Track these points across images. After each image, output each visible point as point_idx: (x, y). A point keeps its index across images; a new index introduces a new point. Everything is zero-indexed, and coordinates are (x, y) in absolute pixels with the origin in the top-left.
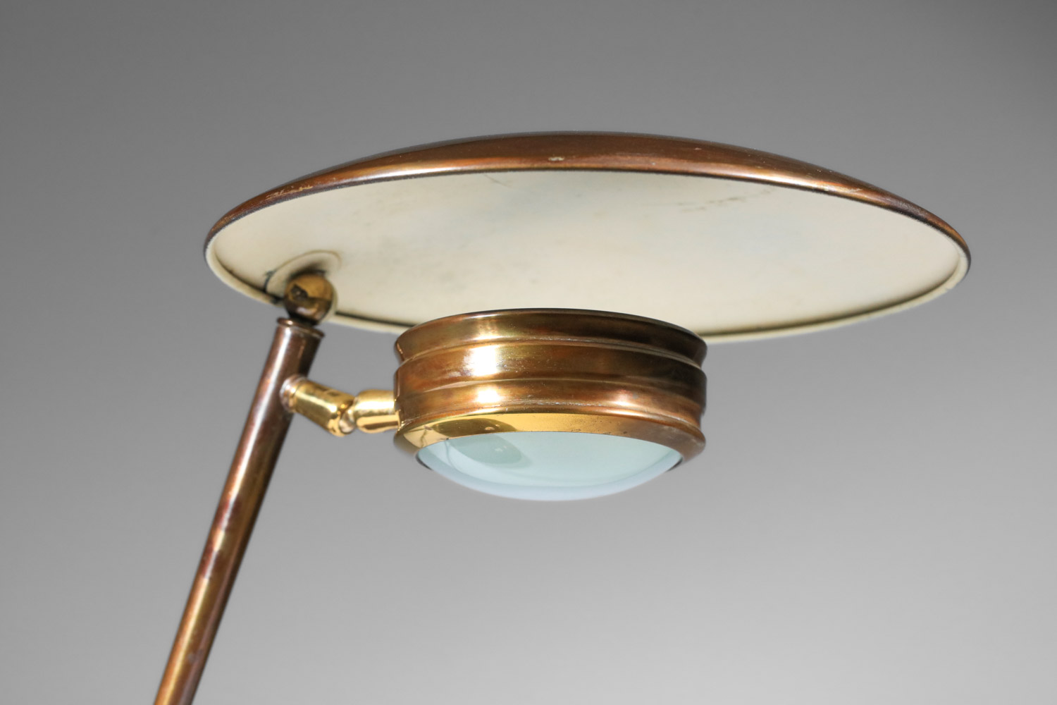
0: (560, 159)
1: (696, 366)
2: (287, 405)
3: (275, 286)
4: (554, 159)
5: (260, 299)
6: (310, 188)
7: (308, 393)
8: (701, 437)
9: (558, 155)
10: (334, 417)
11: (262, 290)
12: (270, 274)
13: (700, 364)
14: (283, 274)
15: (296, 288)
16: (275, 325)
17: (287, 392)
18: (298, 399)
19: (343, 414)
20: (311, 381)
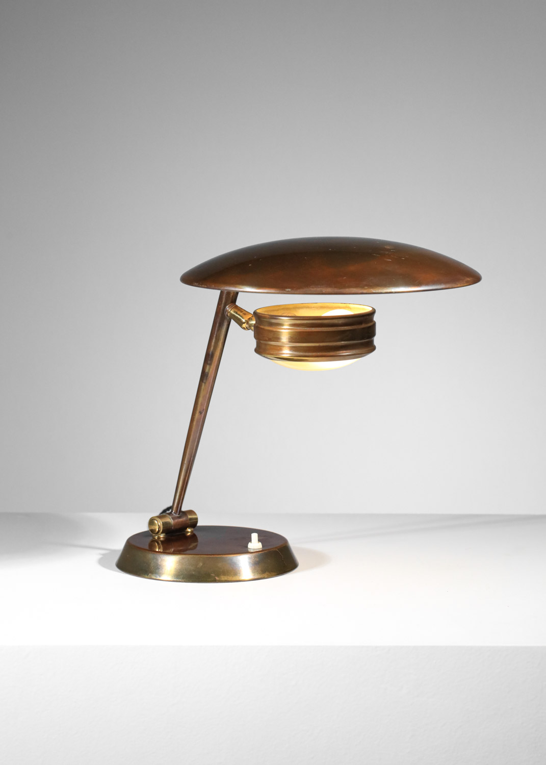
0: (290, 290)
2: (227, 315)
4: (287, 290)
7: (234, 312)
9: (289, 288)
10: (244, 323)
17: (227, 311)
18: (231, 314)
19: (247, 322)
20: (237, 307)
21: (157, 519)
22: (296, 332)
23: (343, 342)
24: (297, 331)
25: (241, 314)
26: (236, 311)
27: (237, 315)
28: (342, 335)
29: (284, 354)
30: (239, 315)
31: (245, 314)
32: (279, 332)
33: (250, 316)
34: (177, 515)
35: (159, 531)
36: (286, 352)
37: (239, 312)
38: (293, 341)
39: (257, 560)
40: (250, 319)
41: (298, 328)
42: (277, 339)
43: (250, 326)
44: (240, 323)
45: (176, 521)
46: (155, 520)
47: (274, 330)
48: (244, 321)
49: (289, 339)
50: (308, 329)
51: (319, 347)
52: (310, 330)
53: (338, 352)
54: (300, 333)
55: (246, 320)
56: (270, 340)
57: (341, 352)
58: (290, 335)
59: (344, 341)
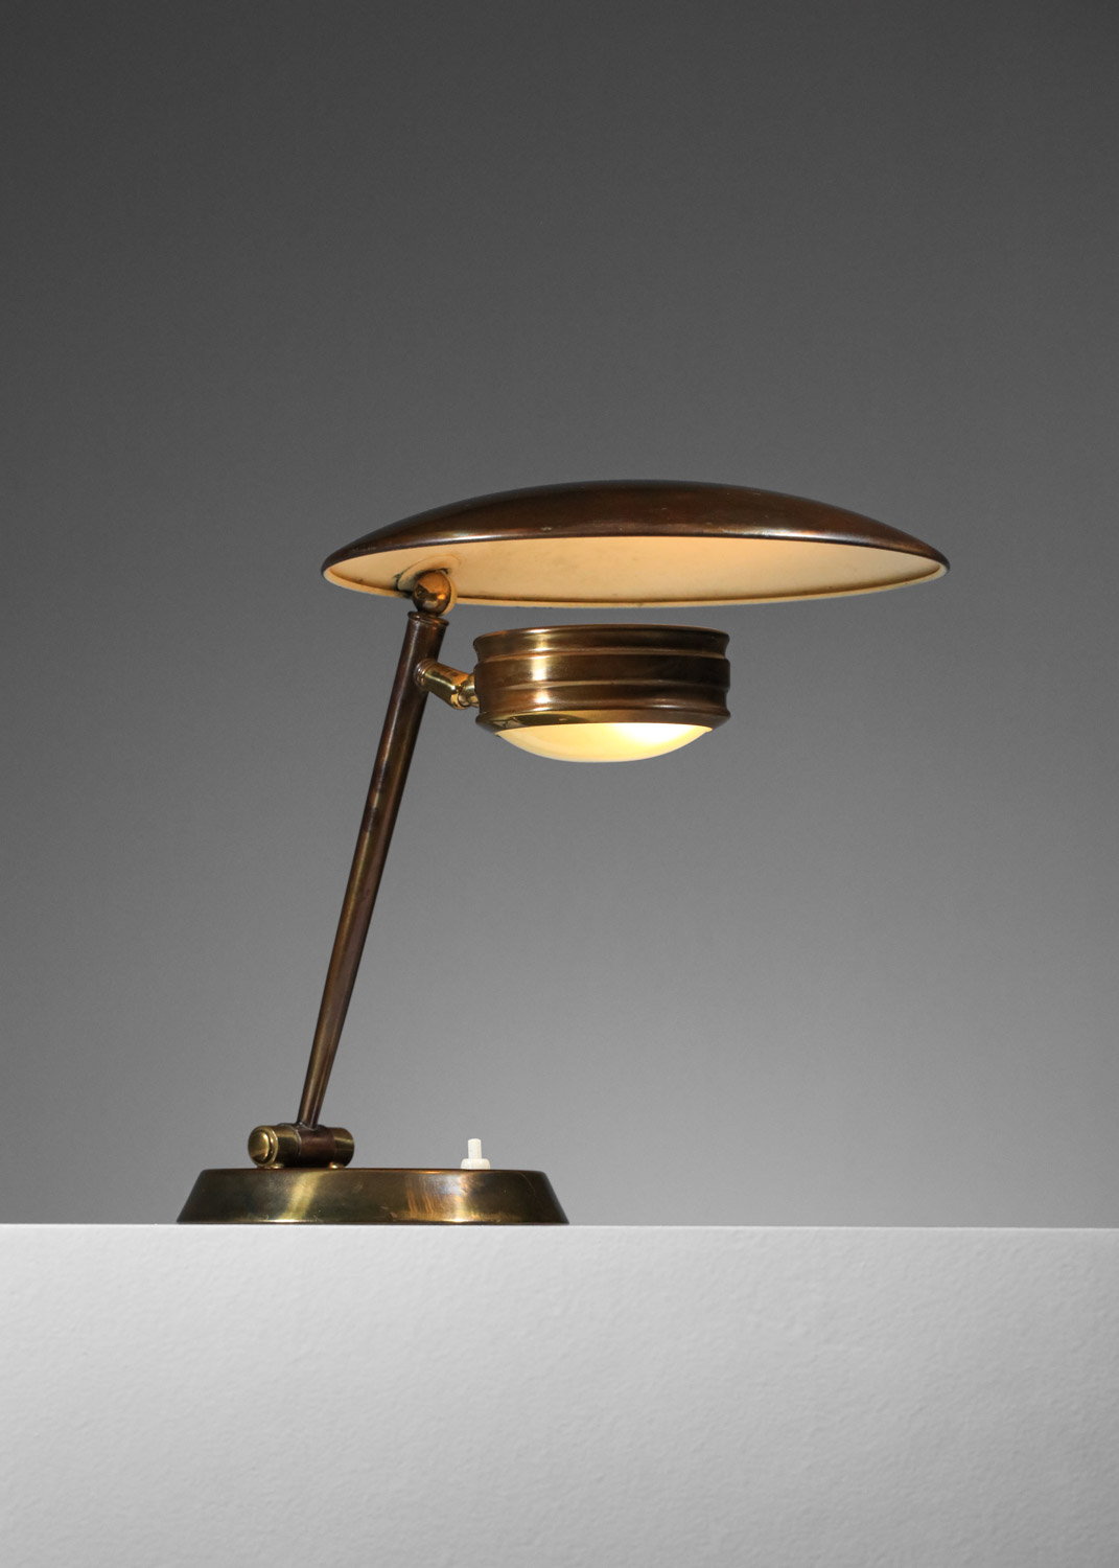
0: (550, 529)
1: (720, 657)
2: (420, 684)
3: (403, 583)
5: (392, 595)
6: (374, 548)
7: (434, 674)
8: (727, 714)
10: (454, 692)
11: (395, 588)
12: (398, 577)
13: (724, 655)
14: (410, 574)
15: (420, 586)
16: (406, 619)
17: (419, 674)
18: (427, 680)
19: (460, 690)
20: (439, 665)
21: (267, 1130)
22: (563, 657)
23: (660, 681)
24: (564, 654)
25: (447, 675)
26: (436, 670)
27: (438, 680)
28: (659, 666)
29: (538, 706)
30: (442, 678)
31: (455, 675)
32: (527, 661)
33: (465, 678)
34: (310, 1129)
35: (270, 1156)
36: (543, 700)
37: (442, 674)
38: (556, 676)
39: (481, 1184)
40: (465, 683)
41: (568, 650)
42: (525, 675)
43: (467, 695)
44: (445, 694)
45: (308, 1139)
46: (263, 1131)
47: (518, 658)
48: (453, 687)
49: (548, 673)
50: (588, 650)
51: (611, 687)
52: (592, 653)
53: (652, 700)
54: (570, 659)
55: (457, 687)
56: (510, 682)
57: (658, 700)
58: (549, 665)
59: (662, 678)
